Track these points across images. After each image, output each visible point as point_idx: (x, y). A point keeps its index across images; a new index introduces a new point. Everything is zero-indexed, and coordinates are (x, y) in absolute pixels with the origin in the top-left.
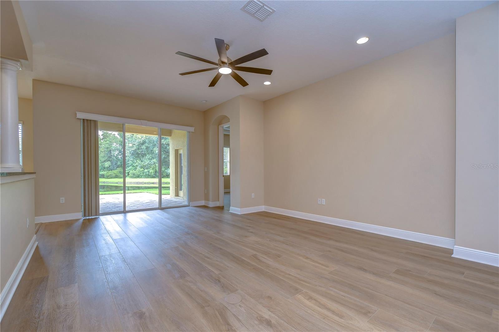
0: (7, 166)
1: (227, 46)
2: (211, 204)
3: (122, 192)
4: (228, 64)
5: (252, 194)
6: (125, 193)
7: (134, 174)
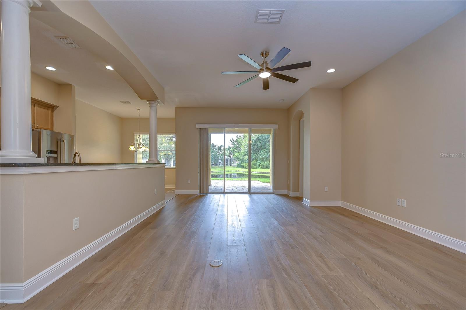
0: (152, 160)
1: (266, 53)
2: (292, 194)
3: (223, 179)
4: (265, 69)
5: (326, 187)
6: (224, 180)
7: (263, 166)
